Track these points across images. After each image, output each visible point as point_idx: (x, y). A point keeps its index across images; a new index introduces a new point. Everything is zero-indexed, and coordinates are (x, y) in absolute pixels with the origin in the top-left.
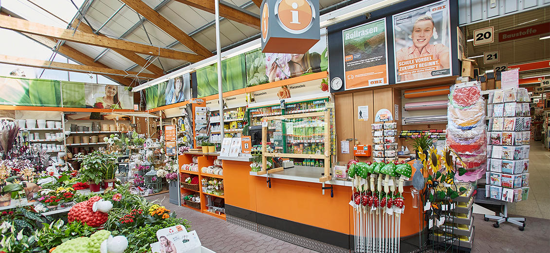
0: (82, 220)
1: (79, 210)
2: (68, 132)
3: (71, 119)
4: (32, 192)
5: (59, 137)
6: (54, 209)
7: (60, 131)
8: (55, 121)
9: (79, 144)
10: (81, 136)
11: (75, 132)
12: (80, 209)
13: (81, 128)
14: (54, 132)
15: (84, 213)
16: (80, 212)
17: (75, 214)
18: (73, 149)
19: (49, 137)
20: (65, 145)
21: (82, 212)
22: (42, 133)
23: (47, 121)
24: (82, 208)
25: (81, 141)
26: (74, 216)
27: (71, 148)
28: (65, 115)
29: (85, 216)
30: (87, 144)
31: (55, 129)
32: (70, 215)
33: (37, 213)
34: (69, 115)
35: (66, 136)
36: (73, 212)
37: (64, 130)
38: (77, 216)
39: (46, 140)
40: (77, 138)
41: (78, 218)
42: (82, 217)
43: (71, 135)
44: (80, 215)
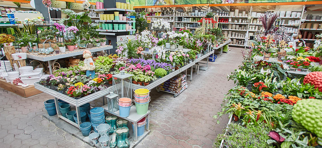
0: (315, 85)
1: (315, 77)
2: (304, 20)
3: (309, 10)
4: (282, 55)
5: (297, 23)
6: (294, 70)
7: (298, 19)
8: (297, 12)
9: (309, 29)
10: (312, 23)
11: (309, 20)
12: (317, 76)
13: (314, 17)
14: (294, 19)
15: (319, 80)
16: (316, 79)
17: (311, 79)
18: (303, 32)
19: (290, 23)
20: (299, 29)
21: (317, 79)
22: (287, 20)
23: (292, 12)
24: (318, 76)
25: (312, 27)
26: (310, 80)
27: (302, 31)
28: (306, 7)
29: (319, 83)
30: (315, 29)
31: (296, 17)
32: (306, 78)
33: (284, 69)
34: (309, 7)
35: (302, 22)
36: (309, 77)
37: (301, 18)
38: (312, 81)
39: (288, 25)
40: (309, 25)
41: (313, 83)
42: (316, 83)
43: (305, 22)
44: (315, 81)
